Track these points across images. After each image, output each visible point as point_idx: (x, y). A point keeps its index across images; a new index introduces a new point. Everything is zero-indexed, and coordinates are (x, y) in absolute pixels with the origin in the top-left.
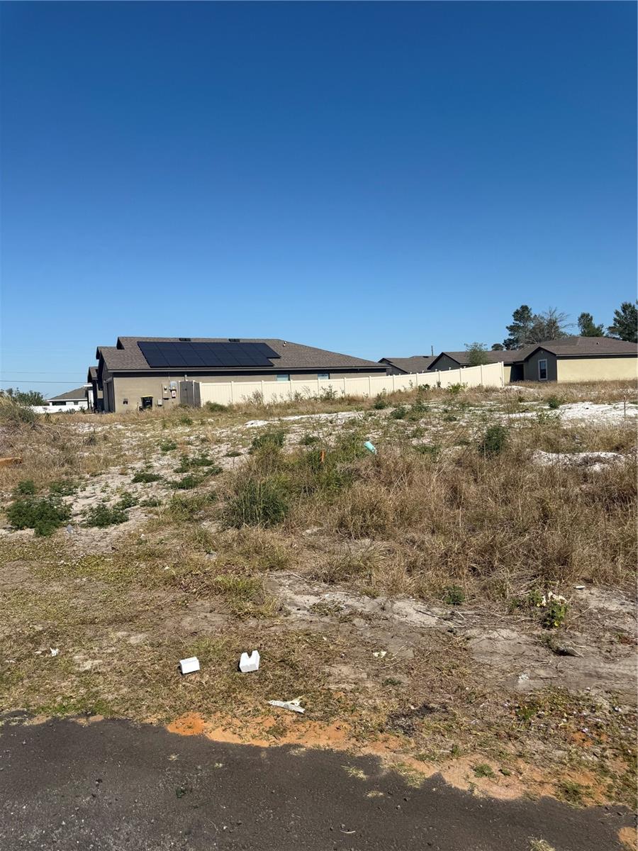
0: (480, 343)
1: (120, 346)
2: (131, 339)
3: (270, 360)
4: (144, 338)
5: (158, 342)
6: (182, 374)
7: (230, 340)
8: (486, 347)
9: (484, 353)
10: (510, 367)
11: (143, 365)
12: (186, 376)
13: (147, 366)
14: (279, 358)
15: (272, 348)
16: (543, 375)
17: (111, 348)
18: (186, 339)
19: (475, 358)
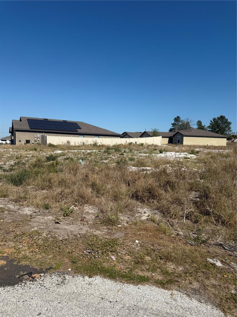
0: (157, 129)
1: (21, 120)
2: (25, 118)
3: (77, 129)
4: (30, 118)
5: (35, 120)
6: (42, 132)
7: (63, 121)
8: (159, 130)
9: (158, 132)
10: (168, 138)
11: (28, 128)
12: (44, 133)
13: (29, 128)
14: (81, 129)
15: (79, 125)
16: (179, 142)
17: (18, 120)
18: (46, 119)
19: (155, 134)
